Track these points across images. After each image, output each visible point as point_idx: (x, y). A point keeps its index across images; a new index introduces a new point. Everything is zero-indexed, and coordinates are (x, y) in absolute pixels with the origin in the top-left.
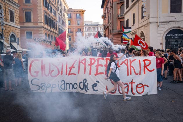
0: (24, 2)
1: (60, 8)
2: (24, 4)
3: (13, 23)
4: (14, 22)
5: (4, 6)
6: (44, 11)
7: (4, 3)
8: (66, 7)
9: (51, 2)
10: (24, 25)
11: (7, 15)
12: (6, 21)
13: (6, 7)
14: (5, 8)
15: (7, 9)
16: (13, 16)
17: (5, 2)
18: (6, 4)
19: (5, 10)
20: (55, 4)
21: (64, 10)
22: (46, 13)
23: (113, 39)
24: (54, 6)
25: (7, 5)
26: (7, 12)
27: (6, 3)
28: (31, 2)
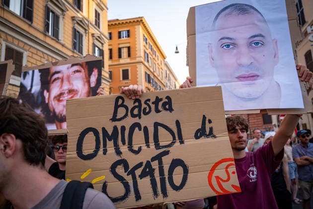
0: (121, 79)
1: (168, 84)
2: (120, 81)
6: (146, 87)
8: (176, 83)
9: (156, 77)
20: (162, 79)
21: (174, 86)
22: (149, 90)
23: (250, 119)
24: (161, 82)
28: (130, 78)
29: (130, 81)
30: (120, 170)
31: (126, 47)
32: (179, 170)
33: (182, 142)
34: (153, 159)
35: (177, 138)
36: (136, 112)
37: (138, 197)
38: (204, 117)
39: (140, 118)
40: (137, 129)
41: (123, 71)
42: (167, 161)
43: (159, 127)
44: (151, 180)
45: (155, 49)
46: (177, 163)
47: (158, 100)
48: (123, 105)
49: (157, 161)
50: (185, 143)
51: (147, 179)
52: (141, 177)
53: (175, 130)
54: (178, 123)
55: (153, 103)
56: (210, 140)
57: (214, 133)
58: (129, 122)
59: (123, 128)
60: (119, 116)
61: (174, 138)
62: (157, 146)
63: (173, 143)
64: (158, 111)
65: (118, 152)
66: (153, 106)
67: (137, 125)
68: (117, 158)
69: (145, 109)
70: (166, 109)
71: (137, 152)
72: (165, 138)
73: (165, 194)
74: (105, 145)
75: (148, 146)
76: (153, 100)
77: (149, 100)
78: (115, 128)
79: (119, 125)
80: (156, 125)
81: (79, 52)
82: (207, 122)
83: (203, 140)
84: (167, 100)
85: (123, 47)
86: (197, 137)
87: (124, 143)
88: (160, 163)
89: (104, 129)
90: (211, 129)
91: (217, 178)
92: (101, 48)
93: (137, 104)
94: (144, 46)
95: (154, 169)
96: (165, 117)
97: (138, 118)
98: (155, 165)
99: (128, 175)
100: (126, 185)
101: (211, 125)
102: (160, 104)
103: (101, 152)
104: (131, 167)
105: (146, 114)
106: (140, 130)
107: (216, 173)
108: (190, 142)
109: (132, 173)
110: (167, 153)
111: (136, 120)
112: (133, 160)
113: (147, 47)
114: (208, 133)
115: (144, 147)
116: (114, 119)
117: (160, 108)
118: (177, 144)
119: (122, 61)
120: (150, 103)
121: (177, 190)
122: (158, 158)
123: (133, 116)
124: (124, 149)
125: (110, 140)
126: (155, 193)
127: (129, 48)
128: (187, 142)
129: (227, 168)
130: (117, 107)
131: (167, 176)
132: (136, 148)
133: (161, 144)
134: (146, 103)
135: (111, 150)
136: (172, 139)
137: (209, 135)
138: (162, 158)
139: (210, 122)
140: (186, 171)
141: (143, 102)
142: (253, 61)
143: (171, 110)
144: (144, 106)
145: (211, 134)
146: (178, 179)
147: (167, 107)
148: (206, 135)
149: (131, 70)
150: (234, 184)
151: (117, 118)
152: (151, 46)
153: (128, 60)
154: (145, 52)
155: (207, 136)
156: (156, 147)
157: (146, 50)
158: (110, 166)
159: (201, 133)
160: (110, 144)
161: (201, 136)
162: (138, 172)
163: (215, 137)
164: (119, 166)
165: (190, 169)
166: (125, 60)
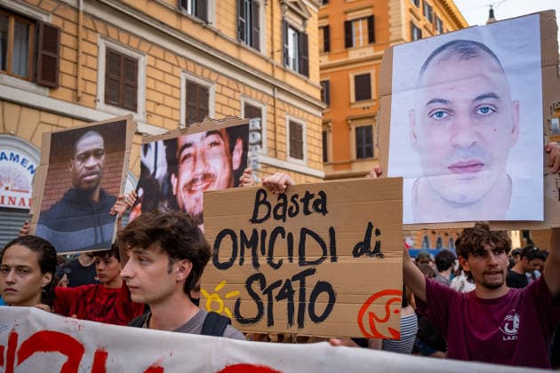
0: (353, 99)
2: (351, 104)
3: (298, 161)
4: (305, 157)
5: (270, 109)
7: (271, 102)
10: (350, 168)
11: (279, 138)
12: (276, 156)
13: (278, 112)
14: (274, 114)
15: (279, 121)
16: (301, 138)
17: (274, 98)
18: (278, 104)
19: (274, 123)
25: (282, 108)
26: (279, 129)
27: (277, 102)
28: (374, 95)
29: (374, 104)
30: (256, 286)
31: (363, 19)
32: (324, 296)
33: (334, 259)
34: (295, 278)
35: (328, 253)
36: (280, 212)
37: (271, 323)
38: (370, 226)
39: (284, 221)
40: (280, 235)
41: (357, 78)
42: (311, 282)
43: (307, 235)
44: (288, 304)
45: (439, 14)
46: (323, 286)
47: (308, 196)
48: (265, 202)
49: (299, 281)
50: (339, 261)
51: (285, 302)
52: (278, 298)
53: (327, 242)
54: (332, 231)
55: (302, 200)
56: (374, 260)
57: (382, 250)
58: (271, 225)
59: (264, 233)
60: (261, 215)
61: (325, 253)
62: (302, 262)
63: (323, 259)
64: (307, 212)
65: (256, 265)
66: (301, 205)
67: (280, 230)
68: (254, 271)
69: (291, 208)
70: (318, 210)
71: (276, 267)
72: (313, 251)
73: (301, 325)
74: (242, 254)
75: (291, 260)
76: (302, 196)
77: (296, 196)
78: (255, 232)
79: (260, 228)
80: (304, 232)
81: (251, 45)
82: (373, 232)
83: (364, 260)
84: (319, 197)
85: (357, 20)
86: (356, 254)
87: (263, 254)
88: (303, 284)
89: (242, 232)
90: (378, 244)
91: (372, 315)
92: (301, 29)
93: (281, 201)
94: (411, 11)
95: (294, 291)
96: (316, 222)
97: (281, 220)
98: (296, 286)
99: (264, 294)
100: (260, 305)
101: (379, 238)
102: (311, 202)
103: (237, 262)
104: (268, 285)
105: (292, 215)
106: (283, 237)
107: (372, 308)
108: (346, 259)
109: (268, 292)
110: (312, 272)
111: (280, 223)
112: (271, 276)
113: (419, 12)
114: (372, 250)
115: (286, 262)
116: (254, 220)
117: (310, 208)
118: (328, 261)
119: (354, 54)
120: (298, 200)
121: (316, 322)
122: (301, 277)
123: (277, 217)
124: (263, 260)
125: (248, 247)
126: (290, 322)
127: (371, 20)
128: (340, 260)
129: (389, 303)
130: (258, 203)
131: (307, 303)
132: (276, 261)
133: (308, 259)
134: (292, 200)
135: (248, 260)
136: (322, 254)
137: (374, 252)
138: (306, 278)
139: (378, 233)
140: (332, 300)
141: (289, 199)
142: (476, 139)
143: (324, 211)
144: (290, 204)
145: (377, 252)
146: (320, 307)
147: (320, 207)
148: (369, 252)
149: (376, 75)
150: (391, 327)
151: (258, 218)
152: (430, 9)
153: (370, 52)
154: (413, 26)
155: (371, 254)
156: (300, 263)
157: (415, 20)
158: (245, 280)
159: (362, 249)
160: (248, 252)
161: (362, 253)
162: (276, 292)
163: (381, 256)
164: (254, 282)
165: (338, 297)
166: (361, 50)
